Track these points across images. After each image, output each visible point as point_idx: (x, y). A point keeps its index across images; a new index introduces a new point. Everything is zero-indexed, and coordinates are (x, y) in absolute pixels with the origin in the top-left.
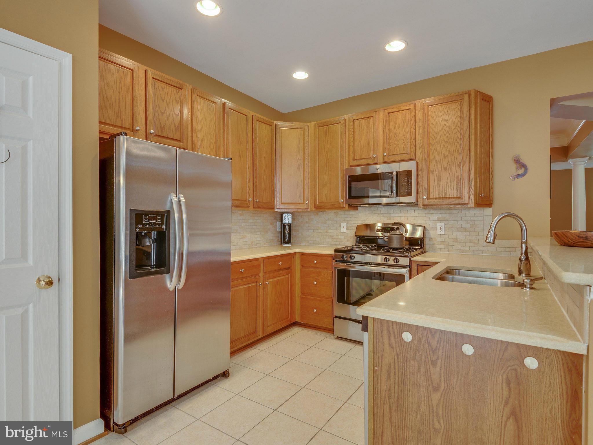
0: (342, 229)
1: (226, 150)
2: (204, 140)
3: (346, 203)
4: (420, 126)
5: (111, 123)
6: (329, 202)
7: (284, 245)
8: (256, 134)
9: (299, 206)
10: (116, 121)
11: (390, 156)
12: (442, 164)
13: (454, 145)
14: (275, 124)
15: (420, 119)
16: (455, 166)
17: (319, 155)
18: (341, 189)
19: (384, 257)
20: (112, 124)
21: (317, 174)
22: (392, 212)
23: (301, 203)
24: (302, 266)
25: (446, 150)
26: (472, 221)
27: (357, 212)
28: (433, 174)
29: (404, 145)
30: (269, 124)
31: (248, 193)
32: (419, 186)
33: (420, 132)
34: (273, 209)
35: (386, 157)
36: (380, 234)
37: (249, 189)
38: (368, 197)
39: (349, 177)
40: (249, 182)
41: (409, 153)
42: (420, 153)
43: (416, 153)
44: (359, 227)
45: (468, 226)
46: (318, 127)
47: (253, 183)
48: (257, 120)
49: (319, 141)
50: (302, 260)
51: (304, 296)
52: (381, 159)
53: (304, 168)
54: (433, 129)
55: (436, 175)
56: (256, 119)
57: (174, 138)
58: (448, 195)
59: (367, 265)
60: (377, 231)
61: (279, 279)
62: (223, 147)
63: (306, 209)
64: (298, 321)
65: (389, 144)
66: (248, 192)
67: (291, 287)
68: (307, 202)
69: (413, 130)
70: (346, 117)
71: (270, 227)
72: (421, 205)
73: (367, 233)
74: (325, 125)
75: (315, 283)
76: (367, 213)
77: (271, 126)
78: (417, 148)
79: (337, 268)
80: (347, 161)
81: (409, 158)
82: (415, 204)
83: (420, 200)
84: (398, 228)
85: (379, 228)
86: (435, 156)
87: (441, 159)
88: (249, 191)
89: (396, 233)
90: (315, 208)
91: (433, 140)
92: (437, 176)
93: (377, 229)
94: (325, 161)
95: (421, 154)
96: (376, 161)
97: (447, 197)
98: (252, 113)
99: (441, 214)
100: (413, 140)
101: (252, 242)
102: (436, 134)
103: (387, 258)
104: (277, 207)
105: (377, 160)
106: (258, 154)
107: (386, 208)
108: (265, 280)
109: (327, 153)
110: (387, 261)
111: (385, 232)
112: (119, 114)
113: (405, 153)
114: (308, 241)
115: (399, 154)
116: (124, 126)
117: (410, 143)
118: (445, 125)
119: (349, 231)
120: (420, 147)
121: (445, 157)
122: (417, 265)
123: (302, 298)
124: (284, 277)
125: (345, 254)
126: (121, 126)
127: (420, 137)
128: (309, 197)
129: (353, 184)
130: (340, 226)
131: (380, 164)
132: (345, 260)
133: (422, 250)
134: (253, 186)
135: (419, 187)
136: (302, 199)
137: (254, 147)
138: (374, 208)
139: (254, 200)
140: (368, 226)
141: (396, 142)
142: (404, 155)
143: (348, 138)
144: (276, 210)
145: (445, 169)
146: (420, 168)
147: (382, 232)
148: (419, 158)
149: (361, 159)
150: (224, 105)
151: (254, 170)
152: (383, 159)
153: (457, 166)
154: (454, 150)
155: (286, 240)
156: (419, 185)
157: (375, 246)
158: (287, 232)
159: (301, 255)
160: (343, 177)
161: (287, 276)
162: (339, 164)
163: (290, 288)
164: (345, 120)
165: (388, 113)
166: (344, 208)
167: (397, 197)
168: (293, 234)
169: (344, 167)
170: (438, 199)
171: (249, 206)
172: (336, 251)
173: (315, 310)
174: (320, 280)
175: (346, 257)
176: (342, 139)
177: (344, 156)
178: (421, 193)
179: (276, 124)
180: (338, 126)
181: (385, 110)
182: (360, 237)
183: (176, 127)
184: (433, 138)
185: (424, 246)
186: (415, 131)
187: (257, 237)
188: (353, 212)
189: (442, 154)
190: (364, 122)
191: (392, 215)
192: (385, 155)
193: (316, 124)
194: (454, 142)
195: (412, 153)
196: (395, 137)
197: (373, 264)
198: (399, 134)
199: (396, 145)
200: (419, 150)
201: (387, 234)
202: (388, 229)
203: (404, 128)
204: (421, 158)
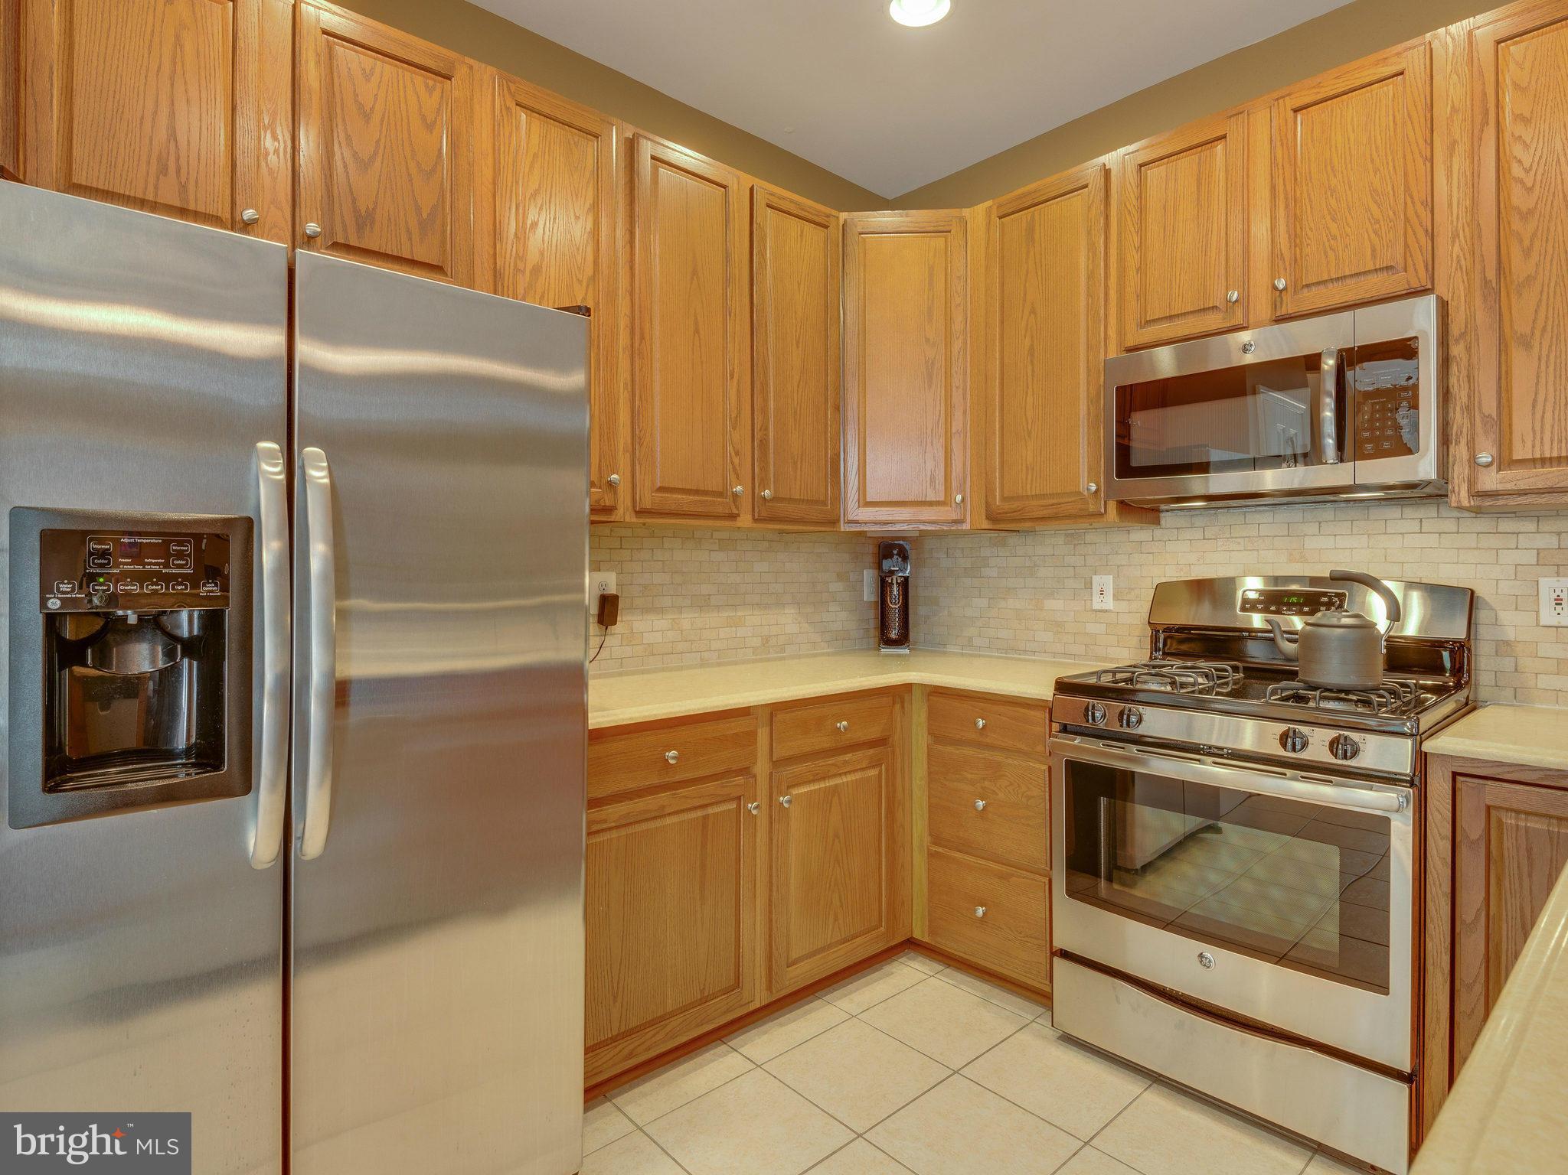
0: (1096, 598)
1: (640, 307)
2: (544, 270)
3: (1107, 497)
4: (1454, 143)
5: (132, 194)
6: (1044, 496)
7: (885, 651)
8: (763, 255)
9: (927, 514)
10: (156, 187)
11: (1306, 290)
14: (841, 222)
15: (1454, 110)
17: (1002, 322)
18: (1089, 443)
19: (1283, 727)
20: (139, 195)
21: (997, 392)
22: (1312, 528)
23: (938, 503)
24: (937, 737)
27: (1158, 532)
28: (1528, 348)
29: (1373, 235)
30: (817, 219)
31: (729, 467)
32: (1451, 410)
33: (1455, 168)
34: (835, 523)
35: (1287, 298)
36: (1257, 621)
37: (733, 454)
38: (1203, 468)
39: (1122, 391)
40: (734, 428)
41: (1400, 267)
42: (1459, 262)
43: (1436, 262)
44: (1163, 594)
46: (1000, 217)
47: (753, 430)
48: (769, 206)
49: (1002, 268)
50: (932, 714)
51: (940, 850)
52: (1262, 307)
53: (948, 375)
54: (1524, 143)
55: (1543, 353)
56: (763, 205)
57: (415, 259)
59: (1198, 757)
60: (1243, 609)
61: (836, 785)
62: (628, 298)
63: (955, 522)
64: (919, 938)
65: (1298, 241)
66: (732, 463)
67: (891, 812)
68: (959, 498)
69: (1420, 161)
70: (1112, 159)
71: (836, 587)
72: (1464, 494)
73: (1201, 615)
74: (1025, 205)
75: (981, 804)
76: (1199, 534)
77: (826, 227)
78: (1442, 241)
79: (1064, 756)
80: (1112, 333)
81: (1402, 288)
82: (1428, 490)
83: (1459, 473)
84: (1341, 596)
85: (1253, 595)
86: (1536, 266)
88: (736, 461)
89: (1339, 619)
90: (988, 518)
91: (1530, 189)
92: (1552, 356)
93: (1245, 601)
94: (1027, 342)
95: (1463, 262)
96: (1238, 320)
98: (748, 180)
99: (1559, 533)
100: (1418, 204)
101: (766, 640)
102: (1542, 161)
103: (1295, 731)
104: (851, 517)
105: (1246, 315)
106: (771, 327)
107: (1283, 515)
108: (774, 790)
109: (1033, 311)
110: (1294, 745)
111: (1278, 612)
112: (172, 159)
113: (1381, 269)
114: (970, 639)
115: (1351, 276)
116: (192, 207)
117: (1407, 220)
119: (1123, 606)
120: (1455, 236)
122: (1455, 775)
123: (932, 855)
124: (858, 776)
125: (1100, 704)
126: (178, 204)
127: (1455, 190)
128: (969, 479)
129: (1139, 420)
130: (1089, 586)
131: (1259, 325)
132: (1102, 726)
133: (1461, 696)
134: (753, 441)
135: (1451, 414)
136: (941, 488)
137: (755, 302)
138: (1229, 519)
139: (756, 492)
140: (1202, 588)
141: (1333, 227)
142: (1374, 279)
143: (1119, 241)
144: (843, 527)
146: (1455, 329)
147: (1266, 610)
148: (1451, 282)
149: (1171, 318)
150: (631, 143)
151: (757, 385)
152: (1275, 307)
155: (894, 634)
156: (1451, 406)
157: (1235, 669)
158: (895, 606)
159: (929, 695)
160: (1098, 394)
161: (873, 772)
162: (1083, 348)
163: (887, 817)
164: (1107, 173)
165: (1297, 110)
166: (1101, 515)
167: (1342, 461)
168: (917, 612)
169: (1102, 357)
170: (1556, 464)
171: (735, 511)
172: (1063, 687)
173: (980, 911)
174: (1001, 795)
175: (1104, 716)
176: (1092, 248)
177: (1102, 312)
178: (1463, 442)
179: (845, 220)
180: (1076, 201)
181: (1281, 101)
182: (1168, 629)
183: (425, 216)
184: (1529, 184)
185: (1469, 676)
186: (1428, 165)
187: (787, 621)
188: (1141, 534)
190: (1187, 162)
191: (1311, 543)
192: (1281, 287)
193: (995, 207)
195: (1414, 265)
196: (1327, 206)
197: (1228, 754)
198: (1350, 188)
199: (1334, 238)
200: (1453, 246)
201: (1292, 621)
202: (1295, 600)
203: (1372, 161)
204: (1463, 282)
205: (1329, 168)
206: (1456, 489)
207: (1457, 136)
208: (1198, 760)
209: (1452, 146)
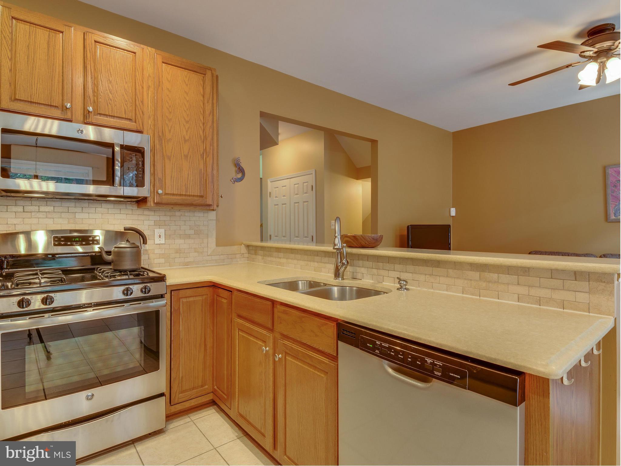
11: (99, 115)
12: (182, 150)
13: (196, 128)
16: (197, 156)
25: (187, 132)
26: (197, 226)
28: (170, 160)
29: (125, 106)
33: (150, 95)
35: (91, 115)
41: (134, 120)
42: (150, 126)
43: (145, 123)
45: (192, 232)
52: (79, 115)
54: (169, 97)
55: (174, 163)
58: (189, 192)
69: (141, 87)
72: (152, 202)
78: (146, 117)
81: (134, 128)
86: (172, 136)
87: (181, 143)
91: (171, 113)
92: (176, 164)
95: (152, 127)
96: (69, 117)
97: (188, 194)
99: (160, 216)
100: (140, 101)
102: (174, 106)
105: (72, 116)
111: (72, 245)
113: (128, 119)
115: (117, 117)
117: (135, 105)
118: (185, 98)
120: (150, 117)
121: (185, 141)
127: (149, 103)
131: (76, 122)
141: (110, 95)
142: (126, 121)
145: (186, 156)
152: (85, 117)
153: (200, 157)
154: (196, 134)
165: (96, 42)
170: (177, 196)
178: (152, 185)
184: (170, 111)
189: (182, 136)
192: (90, 110)
194: (196, 125)
195: (139, 122)
196: (108, 86)
197: (94, 305)
198: (117, 84)
199: (111, 100)
200: (149, 120)
201: (76, 248)
202: (77, 239)
203: (125, 78)
204: (152, 133)
205: (109, 72)
206: (150, 200)
207: (150, 85)
208: (86, 311)
209: (149, 87)
